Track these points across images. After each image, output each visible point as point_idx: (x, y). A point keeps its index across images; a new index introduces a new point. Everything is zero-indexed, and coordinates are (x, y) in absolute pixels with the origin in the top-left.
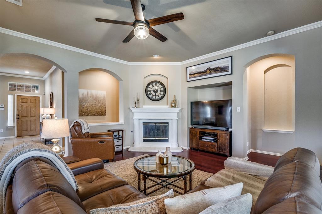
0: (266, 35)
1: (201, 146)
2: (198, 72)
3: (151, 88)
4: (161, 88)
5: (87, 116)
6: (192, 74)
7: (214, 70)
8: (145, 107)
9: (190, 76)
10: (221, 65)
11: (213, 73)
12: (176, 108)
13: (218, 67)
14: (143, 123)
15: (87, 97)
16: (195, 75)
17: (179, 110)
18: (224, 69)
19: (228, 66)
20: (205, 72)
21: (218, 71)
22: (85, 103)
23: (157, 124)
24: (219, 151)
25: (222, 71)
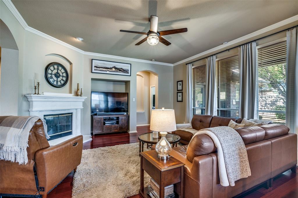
0: (151, 60)
1: (105, 130)
2: (104, 67)
3: (52, 71)
4: (64, 73)
6: (98, 67)
7: (119, 70)
8: (46, 94)
9: (95, 68)
10: (124, 68)
11: (117, 72)
12: (81, 97)
13: (122, 69)
14: (45, 116)
16: (101, 69)
17: (85, 99)
18: (125, 71)
19: (128, 70)
20: (111, 69)
21: (122, 71)
23: (60, 116)
24: (121, 130)
25: (125, 73)
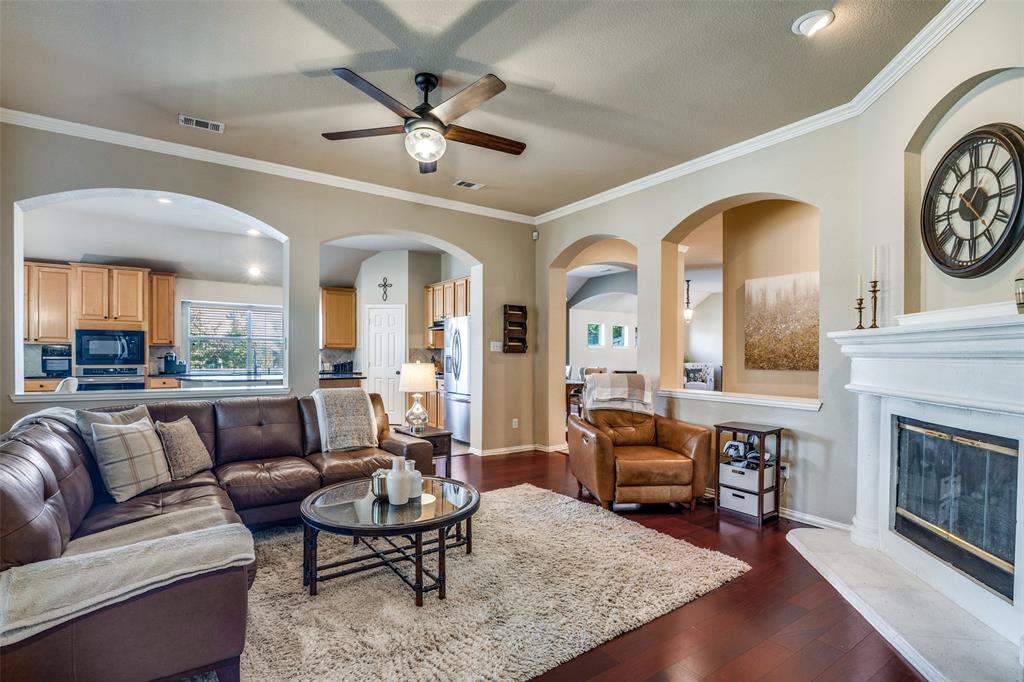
3: (951, 195)
4: (1006, 168)
5: (791, 369)
15: (792, 300)
22: (786, 323)
